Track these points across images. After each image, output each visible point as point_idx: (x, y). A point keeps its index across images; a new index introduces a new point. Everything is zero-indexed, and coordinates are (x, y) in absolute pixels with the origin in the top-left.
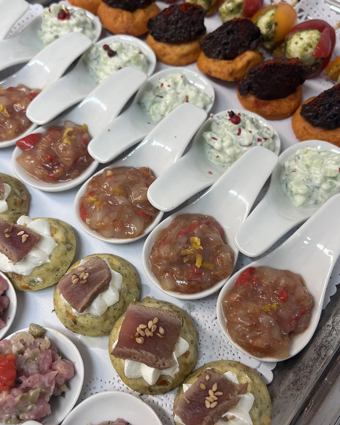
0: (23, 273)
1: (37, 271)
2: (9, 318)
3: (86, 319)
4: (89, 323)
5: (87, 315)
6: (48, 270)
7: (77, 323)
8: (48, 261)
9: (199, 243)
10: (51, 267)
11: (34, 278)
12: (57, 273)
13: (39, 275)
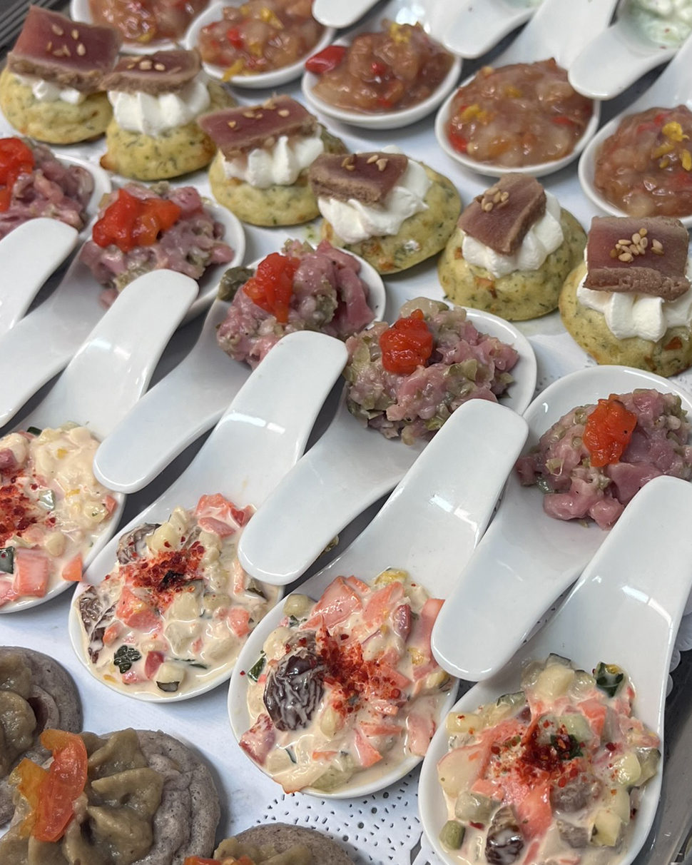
0: (386, 228)
1: (408, 228)
2: (377, 307)
3: (512, 284)
4: (519, 288)
5: (514, 275)
6: (425, 224)
7: (498, 293)
8: (425, 206)
9: (680, 131)
10: (429, 218)
11: (404, 241)
12: (440, 231)
13: (412, 235)
